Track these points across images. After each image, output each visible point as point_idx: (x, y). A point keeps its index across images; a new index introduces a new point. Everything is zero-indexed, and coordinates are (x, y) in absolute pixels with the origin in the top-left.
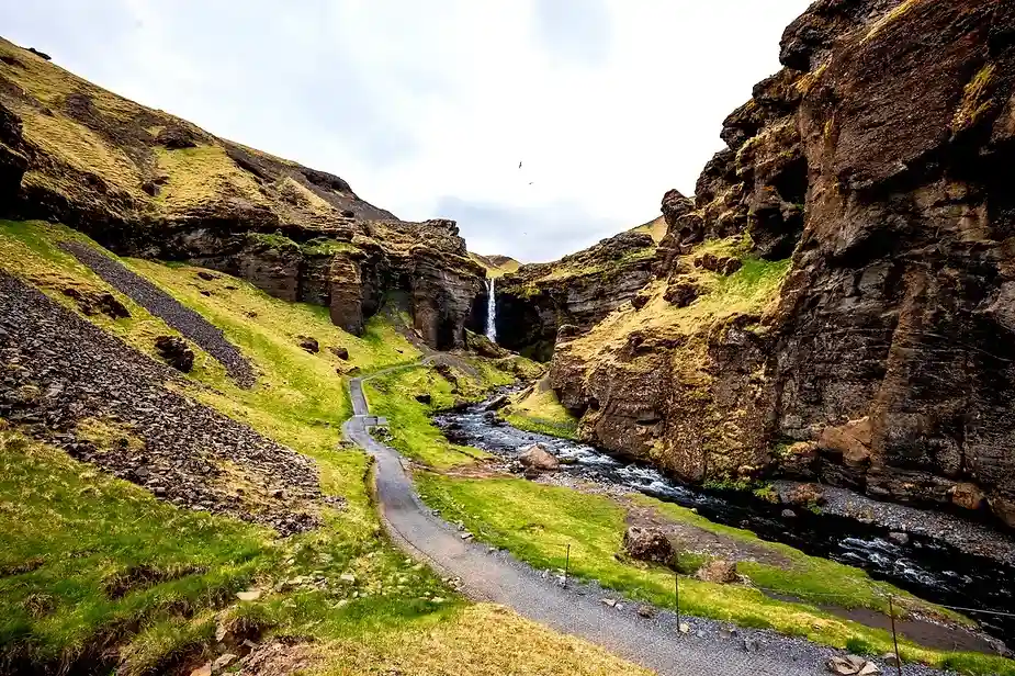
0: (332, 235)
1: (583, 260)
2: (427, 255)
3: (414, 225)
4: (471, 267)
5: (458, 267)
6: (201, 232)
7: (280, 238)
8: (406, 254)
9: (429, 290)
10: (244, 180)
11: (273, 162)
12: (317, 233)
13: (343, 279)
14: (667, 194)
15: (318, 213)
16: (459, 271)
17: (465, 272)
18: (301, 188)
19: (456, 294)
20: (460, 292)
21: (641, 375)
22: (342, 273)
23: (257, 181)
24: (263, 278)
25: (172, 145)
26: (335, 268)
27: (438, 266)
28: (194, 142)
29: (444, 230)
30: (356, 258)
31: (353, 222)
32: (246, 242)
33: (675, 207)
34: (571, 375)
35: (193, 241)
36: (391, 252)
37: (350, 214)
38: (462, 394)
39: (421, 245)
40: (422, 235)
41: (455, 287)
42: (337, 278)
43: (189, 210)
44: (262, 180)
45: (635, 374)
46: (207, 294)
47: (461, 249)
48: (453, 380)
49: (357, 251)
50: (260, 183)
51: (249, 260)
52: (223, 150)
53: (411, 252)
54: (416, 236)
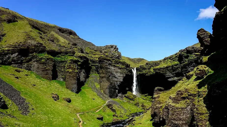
0: (66, 53)
1: (173, 59)
2: (105, 59)
3: (101, 47)
4: (123, 63)
5: (118, 64)
6: (17, 54)
7: (46, 55)
8: (97, 59)
9: (106, 74)
10: (34, 33)
11: (47, 26)
12: (60, 53)
13: (70, 70)
14: (199, 31)
15: (62, 45)
16: (118, 65)
17: (121, 66)
18: (56, 35)
19: (118, 75)
20: (119, 74)
21: (182, 109)
22: (70, 68)
23: (40, 33)
24: (39, 71)
25: (9, 21)
26: (67, 66)
27: (110, 64)
28: (17, 20)
29: (112, 49)
30: (76, 62)
31: (76, 47)
32: (33, 57)
33: (202, 36)
34: (156, 109)
35: (13, 57)
36: (91, 58)
37: (75, 45)
38: (117, 117)
39: (103, 56)
40: (103, 52)
41: (117, 72)
42: (68, 70)
43: (12, 46)
44: (42, 33)
45: (180, 108)
46: (17, 78)
47: (119, 57)
48: (114, 111)
49: (77, 59)
50: (41, 34)
51: (35, 64)
52: (28, 22)
53: (99, 59)
54: (101, 52)
